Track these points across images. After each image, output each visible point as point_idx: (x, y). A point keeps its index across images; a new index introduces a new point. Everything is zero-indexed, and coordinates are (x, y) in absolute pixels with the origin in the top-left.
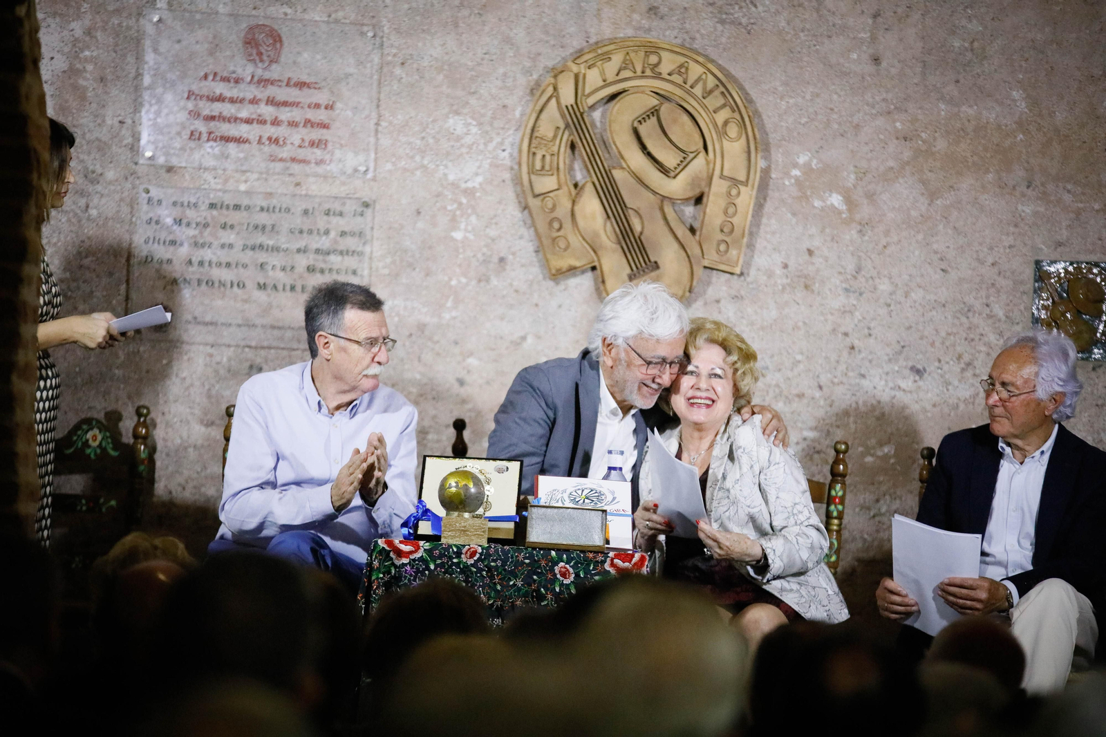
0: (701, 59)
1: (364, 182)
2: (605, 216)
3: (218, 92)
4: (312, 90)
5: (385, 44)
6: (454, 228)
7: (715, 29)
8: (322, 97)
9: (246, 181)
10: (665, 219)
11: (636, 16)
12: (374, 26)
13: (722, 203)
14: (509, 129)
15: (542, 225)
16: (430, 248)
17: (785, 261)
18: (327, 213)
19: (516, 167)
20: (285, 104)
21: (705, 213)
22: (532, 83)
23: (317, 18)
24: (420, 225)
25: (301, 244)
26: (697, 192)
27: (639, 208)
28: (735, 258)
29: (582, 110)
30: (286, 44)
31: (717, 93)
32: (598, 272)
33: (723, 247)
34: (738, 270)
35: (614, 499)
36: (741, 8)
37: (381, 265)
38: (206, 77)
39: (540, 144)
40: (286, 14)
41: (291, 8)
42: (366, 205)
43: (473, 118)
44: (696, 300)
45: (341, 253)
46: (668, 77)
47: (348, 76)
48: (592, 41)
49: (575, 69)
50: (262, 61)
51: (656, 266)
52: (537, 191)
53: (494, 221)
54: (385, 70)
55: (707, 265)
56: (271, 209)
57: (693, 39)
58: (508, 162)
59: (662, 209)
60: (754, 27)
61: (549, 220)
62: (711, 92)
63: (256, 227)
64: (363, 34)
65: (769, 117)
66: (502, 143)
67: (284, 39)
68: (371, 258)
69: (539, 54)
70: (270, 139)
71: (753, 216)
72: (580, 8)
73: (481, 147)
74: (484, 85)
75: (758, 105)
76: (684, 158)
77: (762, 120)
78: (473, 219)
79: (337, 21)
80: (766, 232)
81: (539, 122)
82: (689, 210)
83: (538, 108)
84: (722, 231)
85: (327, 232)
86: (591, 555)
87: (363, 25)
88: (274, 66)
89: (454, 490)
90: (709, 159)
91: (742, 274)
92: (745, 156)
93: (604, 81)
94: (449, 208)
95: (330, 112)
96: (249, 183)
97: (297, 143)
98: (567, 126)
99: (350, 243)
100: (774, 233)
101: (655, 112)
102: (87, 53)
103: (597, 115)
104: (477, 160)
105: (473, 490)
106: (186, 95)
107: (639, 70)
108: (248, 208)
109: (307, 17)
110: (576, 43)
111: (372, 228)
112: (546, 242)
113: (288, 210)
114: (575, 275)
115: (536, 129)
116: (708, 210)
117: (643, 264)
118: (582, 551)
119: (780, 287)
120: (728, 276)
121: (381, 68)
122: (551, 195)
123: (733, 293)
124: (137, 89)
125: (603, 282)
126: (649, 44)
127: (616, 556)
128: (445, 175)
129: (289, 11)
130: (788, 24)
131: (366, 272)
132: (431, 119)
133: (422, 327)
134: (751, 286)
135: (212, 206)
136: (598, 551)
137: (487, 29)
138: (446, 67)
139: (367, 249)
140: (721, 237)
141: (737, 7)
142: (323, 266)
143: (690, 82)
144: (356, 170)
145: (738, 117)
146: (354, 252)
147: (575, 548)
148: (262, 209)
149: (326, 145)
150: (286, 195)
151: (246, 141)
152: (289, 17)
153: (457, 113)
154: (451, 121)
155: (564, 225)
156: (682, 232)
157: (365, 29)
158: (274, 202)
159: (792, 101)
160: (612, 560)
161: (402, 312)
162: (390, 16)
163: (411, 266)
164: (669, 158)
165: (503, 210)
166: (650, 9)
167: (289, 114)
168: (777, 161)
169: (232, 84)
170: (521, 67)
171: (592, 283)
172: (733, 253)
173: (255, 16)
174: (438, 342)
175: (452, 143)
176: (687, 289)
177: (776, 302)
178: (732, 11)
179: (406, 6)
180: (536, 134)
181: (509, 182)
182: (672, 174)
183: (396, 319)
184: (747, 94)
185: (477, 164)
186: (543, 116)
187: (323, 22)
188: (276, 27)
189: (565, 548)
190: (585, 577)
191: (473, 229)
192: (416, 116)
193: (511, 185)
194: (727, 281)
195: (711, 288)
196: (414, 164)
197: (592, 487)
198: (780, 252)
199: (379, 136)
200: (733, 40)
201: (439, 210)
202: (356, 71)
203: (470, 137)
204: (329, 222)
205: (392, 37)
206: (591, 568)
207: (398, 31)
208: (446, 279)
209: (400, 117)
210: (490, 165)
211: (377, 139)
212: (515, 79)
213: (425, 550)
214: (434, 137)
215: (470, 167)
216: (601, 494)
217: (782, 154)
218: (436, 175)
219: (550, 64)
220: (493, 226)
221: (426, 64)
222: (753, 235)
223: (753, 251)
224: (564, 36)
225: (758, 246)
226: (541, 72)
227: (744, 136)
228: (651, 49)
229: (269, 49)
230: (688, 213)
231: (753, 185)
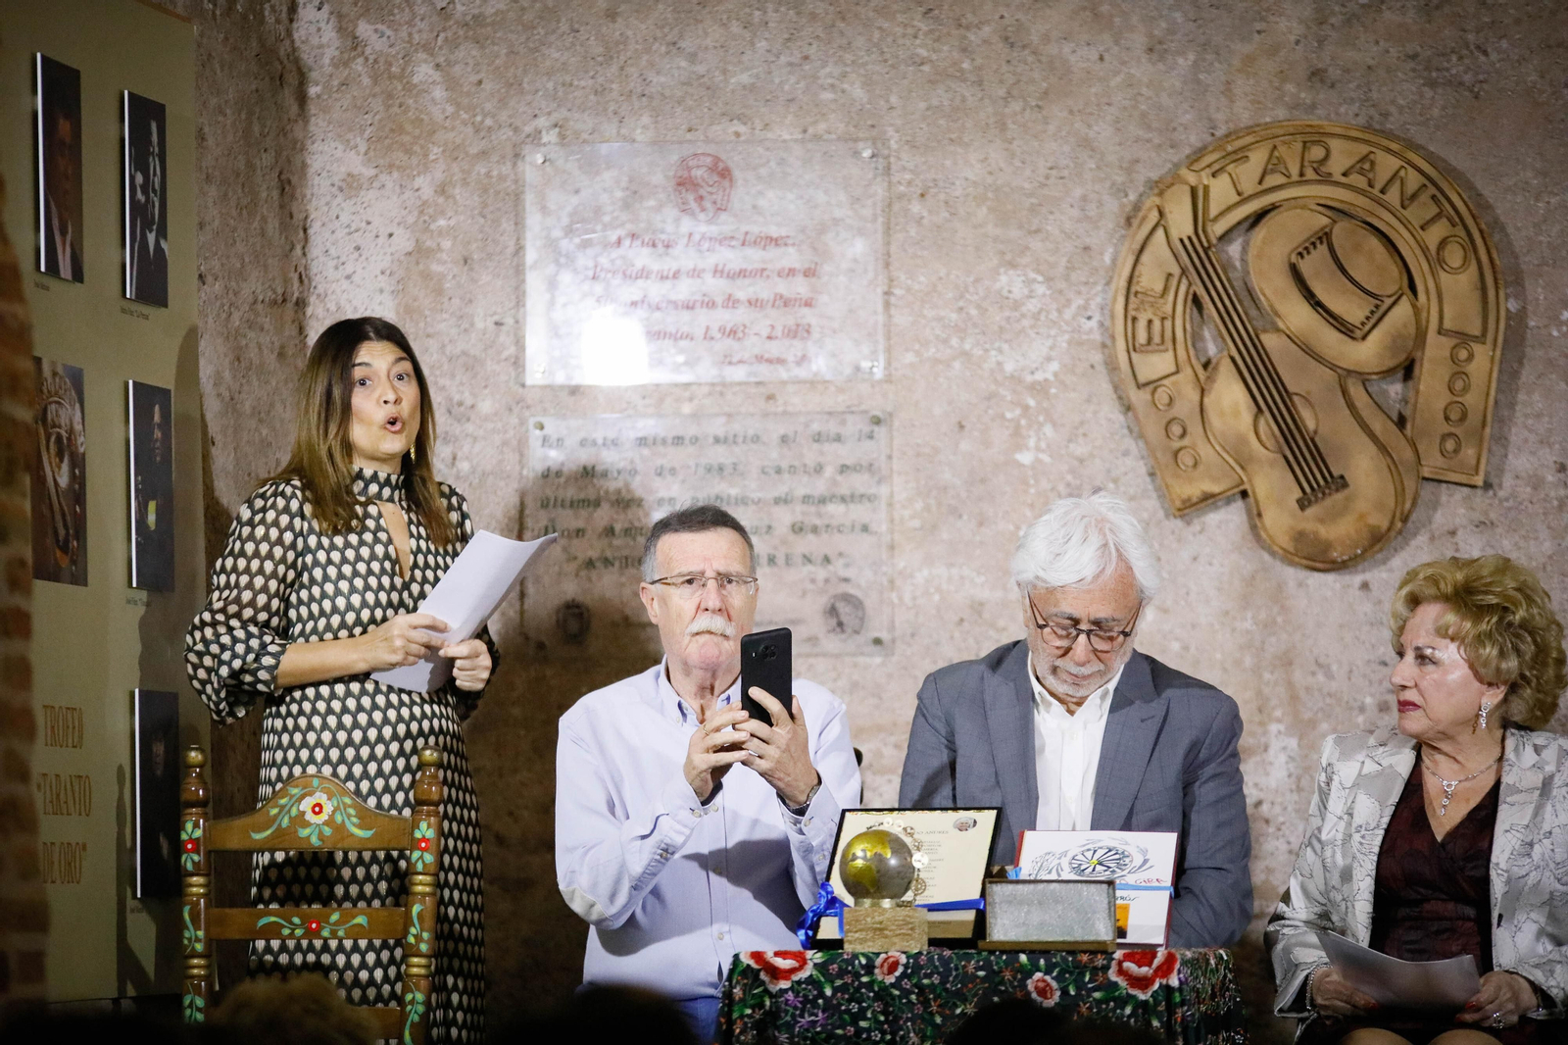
0: (1394, 146)
1: (873, 386)
2: (1255, 409)
3: (639, 264)
4: (782, 249)
5: (893, 167)
6: (1020, 447)
7: (1422, 96)
8: (798, 258)
9: (691, 399)
10: (1351, 406)
11: (1290, 88)
12: (874, 141)
13: (1445, 373)
14: (1095, 283)
15: (1154, 431)
16: (983, 481)
17: (1560, 460)
18: (818, 438)
19: (1109, 342)
20: (743, 274)
21: (1417, 392)
22: (1128, 208)
23: (787, 137)
24: (965, 446)
25: (781, 490)
26: (1403, 357)
27: (1308, 393)
28: (1473, 462)
29: (1206, 244)
30: (740, 182)
31: (1424, 197)
32: (1251, 500)
33: (1450, 445)
34: (1479, 480)
35: (1145, 861)
36: (1461, 58)
37: (907, 513)
38: (619, 242)
39: (1142, 302)
40: (737, 134)
41: (745, 124)
42: (877, 421)
43: (1039, 272)
44: (1415, 535)
45: (843, 499)
46: (1343, 180)
47: (836, 221)
48: (1219, 133)
49: (1192, 179)
50: (703, 210)
51: (1342, 483)
52: (1142, 379)
53: (1081, 431)
54: (896, 207)
55: (1427, 475)
56: (731, 438)
57: (1386, 115)
58: (1097, 336)
59: (1345, 392)
60: (1485, 86)
61: (1164, 421)
62: (1414, 197)
63: (709, 470)
64: (856, 154)
65: (1518, 229)
66: (1085, 308)
67: (737, 173)
68: (890, 505)
69: (1137, 161)
70: (722, 330)
71: (1499, 390)
72: (1198, 82)
73: (1054, 315)
74: (1051, 217)
75: (1499, 211)
76: (1377, 307)
77: (1507, 235)
78: (1048, 430)
79: (817, 138)
80: (1526, 416)
81: (1139, 267)
82: (1395, 389)
83: (1137, 246)
84: (1447, 419)
85: (819, 469)
86: (1085, 958)
87: (856, 140)
89: (859, 863)
90: (1419, 304)
91: (1487, 486)
92: (1477, 294)
93: (1239, 194)
94: (1009, 415)
95: (813, 280)
96: (696, 401)
97: (765, 333)
98: (1184, 272)
99: (859, 482)
100: (1539, 416)
101: (1324, 237)
102: (442, 222)
103: (1234, 249)
104: (1049, 336)
105: (893, 862)
106: (591, 273)
107: (1295, 171)
108: (695, 440)
109: (770, 135)
110: (1195, 139)
111: (890, 457)
112: (1165, 458)
113: (756, 439)
114: (1215, 507)
115: (1135, 280)
116: (1422, 387)
117: (1322, 482)
118: (1071, 953)
119: (1556, 503)
120: (1466, 490)
121: (890, 205)
122: (1165, 382)
123: (1477, 516)
124: (519, 271)
125: (1259, 515)
126: (1309, 130)
127: (1127, 957)
128: (999, 364)
129: (742, 129)
130: (1542, 77)
131: (884, 528)
132: (972, 279)
133: (978, 607)
134: (1506, 504)
135: (642, 442)
136: (1100, 949)
137: (1052, 128)
138: (990, 195)
139: (884, 491)
140: (1446, 428)
141: (1454, 58)
142: (818, 522)
143: (1379, 186)
144: (858, 369)
145: (1463, 234)
146: (862, 496)
147: (1060, 947)
148: (717, 440)
149: (808, 332)
150: (752, 415)
151: (689, 337)
152: (742, 138)
153: (1012, 265)
154: (1004, 279)
155: (1189, 430)
157: (861, 145)
158: (736, 427)
159: (1553, 201)
160: (1120, 963)
161: (944, 586)
162: (899, 122)
163: (955, 512)
164: (1353, 309)
165: (1095, 413)
166: (1313, 74)
167: (751, 290)
168: (1537, 299)
169: (660, 248)
170: (1108, 184)
171: (1244, 517)
172: (1469, 453)
173: (690, 141)
174: (1004, 629)
175: (1007, 313)
176: (1398, 514)
177: (1549, 527)
178: (1446, 64)
179: (922, 105)
180: (1133, 289)
181: (1101, 368)
182: (1358, 334)
183: (937, 597)
184: (1480, 195)
185: (1049, 343)
186: (1145, 258)
187: (796, 141)
188: (723, 157)
189: (1043, 948)
190: (1078, 994)
191: (1048, 446)
192: (948, 275)
193: (1104, 371)
194: (1464, 498)
195: (1439, 512)
196: (949, 351)
197: (1112, 844)
198: (1550, 446)
199: (893, 311)
200: (1450, 111)
201: (993, 420)
202: (850, 213)
203: (1033, 301)
204: (822, 453)
205: (904, 156)
206: (1087, 979)
207: (912, 144)
208: (1012, 528)
209: (922, 279)
210: (1069, 343)
211: (890, 316)
212: (1100, 204)
213: (815, 965)
214: (978, 307)
215: (1038, 349)
216: (1124, 855)
217: (1544, 288)
218: (986, 366)
219: (1154, 175)
220: (1081, 440)
221: (957, 193)
222: (1501, 421)
223: (1505, 447)
224: (1175, 129)
225: (1513, 438)
226: (1142, 189)
227: (1474, 262)
228: (1313, 137)
229: (714, 190)
230: (1393, 395)
231: (1495, 340)
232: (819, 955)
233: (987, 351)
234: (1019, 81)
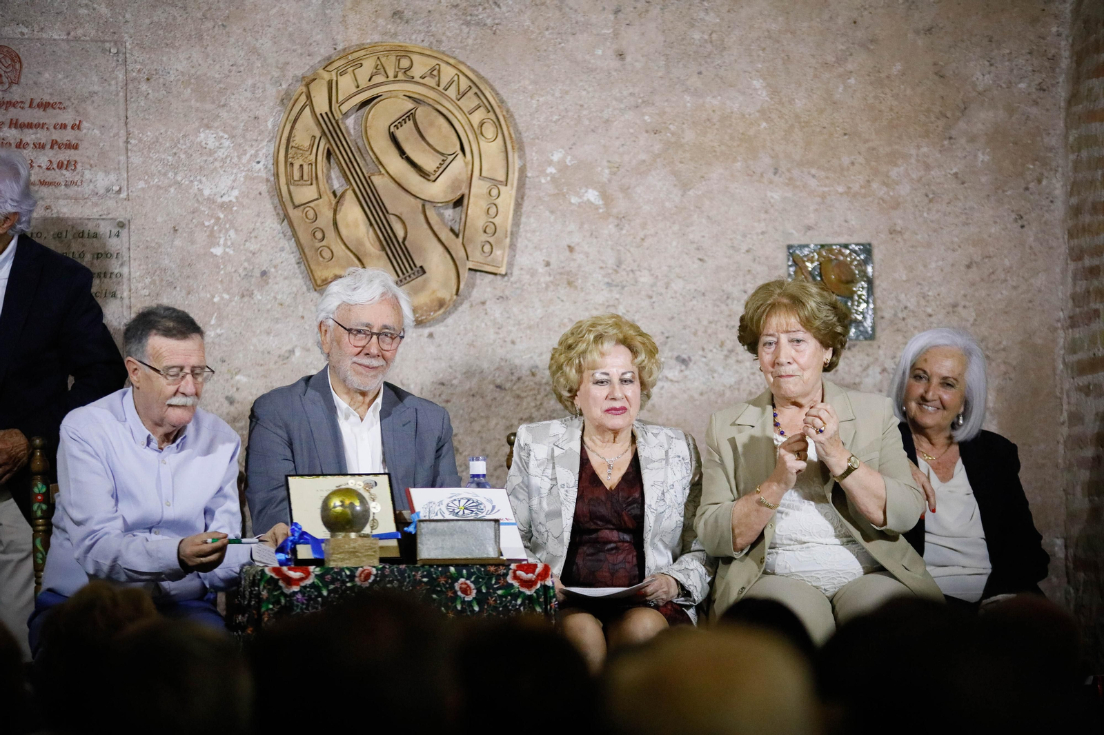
0: (452, 61)
1: (117, 202)
2: (368, 223)
4: (57, 111)
5: (129, 61)
6: (213, 244)
7: (461, 30)
8: (68, 117)
10: (429, 223)
11: (381, 21)
12: (116, 43)
13: (484, 204)
14: (262, 140)
15: (304, 236)
16: (190, 265)
17: (547, 259)
18: (82, 235)
19: (272, 179)
20: (30, 126)
21: (466, 214)
22: (283, 93)
23: (56, 37)
24: (178, 243)
26: (457, 196)
27: (401, 214)
28: (499, 259)
29: (337, 118)
30: (25, 65)
31: (470, 94)
33: (487, 248)
34: (502, 271)
35: (494, 507)
36: (485, 9)
37: (140, 285)
39: (296, 153)
40: (22, 34)
41: (27, 27)
42: (121, 225)
43: (225, 132)
44: (461, 304)
45: (99, 275)
46: (421, 81)
47: (92, 94)
48: (340, 47)
49: (326, 76)
50: (2, 83)
51: (423, 271)
52: (297, 203)
53: (253, 235)
54: (130, 86)
55: (472, 267)
57: (439, 42)
58: (263, 174)
59: (424, 213)
60: (500, 27)
61: (311, 230)
62: (464, 93)
64: (105, 51)
65: (521, 116)
66: (256, 155)
67: (23, 59)
68: (129, 280)
69: (287, 64)
71: (514, 216)
72: (325, 14)
73: (235, 160)
74: (233, 97)
75: (510, 105)
76: (443, 161)
77: (514, 120)
78: (232, 233)
79: (77, 39)
80: (526, 231)
81: (294, 131)
82: (449, 213)
83: (292, 117)
84: (485, 232)
85: (82, 255)
86: (492, 569)
87: (103, 42)
88: (14, 87)
89: (339, 509)
90: (467, 161)
91: (506, 274)
92: (502, 155)
93: (358, 87)
94: (207, 223)
95: (77, 131)
97: (45, 165)
98: (324, 133)
99: (107, 265)
100: (534, 231)
101: (410, 116)
103: (350, 122)
104: (232, 174)
105: (358, 508)
107: (391, 74)
109: (45, 36)
110: (324, 51)
111: (129, 249)
112: (309, 253)
113: (40, 235)
115: (292, 139)
116: (469, 212)
117: (409, 270)
118: (482, 565)
119: (544, 285)
120: (492, 276)
121: (126, 85)
122: (311, 204)
123: (499, 293)
126: (400, 48)
128: (200, 190)
129: (25, 30)
130: (533, 23)
131: (125, 294)
132: (182, 135)
134: (515, 286)
136: (496, 563)
137: (232, 40)
138: (193, 81)
139: (125, 270)
140: (484, 237)
141: (480, 9)
143: (443, 85)
144: (108, 190)
145: (493, 118)
146: (111, 274)
147: (474, 562)
149: (75, 166)
152: (26, 37)
153: (208, 127)
154: (202, 135)
155: (326, 236)
156: (445, 235)
157: (107, 45)
159: (541, 99)
160: (514, 572)
162: (132, 31)
163: (172, 285)
164: (428, 162)
165: (262, 223)
166: (394, 14)
167: (33, 137)
168: (532, 160)
170: (269, 77)
172: (498, 252)
175: (205, 158)
176: (454, 292)
177: (540, 300)
178: (476, 12)
179: (147, 21)
180: (292, 144)
181: (265, 194)
182: (433, 178)
184: (499, 94)
185: (232, 178)
186: (297, 126)
187: (63, 40)
188: (13, 48)
189: (463, 562)
190: (488, 592)
191: (232, 244)
192: (166, 131)
193: (268, 197)
194: (490, 282)
195: (475, 290)
196: (166, 181)
197: (469, 496)
198: (541, 250)
199: (129, 154)
200: (479, 41)
201: (196, 226)
202: (100, 89)
203: (222, 150)
204: (84, 245)
205: (135, 53)
206: (493, 582)
207: (141, 46)
208: (208, 296)
209: (149, 133)
210: (246, 177)
211: (128, 157)
212: (264, 90)
213: (316, 575)
214: (185, 153)
215: (225, 182)
216: (478, 504)
217: (536, 153)
218: (191, 191)
219: (299, 73)
220: (253, 240)
221: (172, 79)
222: (514, 235)
223: (514, 250)
224: (311, 44)
225: (519, 245)
226: (290, 81)
227: (500, 136)
228: (403, 53)
229: (8, 70)
230: (447, 216)
231: (512, 185)
232: (318, 569)
233: (192, 181)
234: (210, 9)
